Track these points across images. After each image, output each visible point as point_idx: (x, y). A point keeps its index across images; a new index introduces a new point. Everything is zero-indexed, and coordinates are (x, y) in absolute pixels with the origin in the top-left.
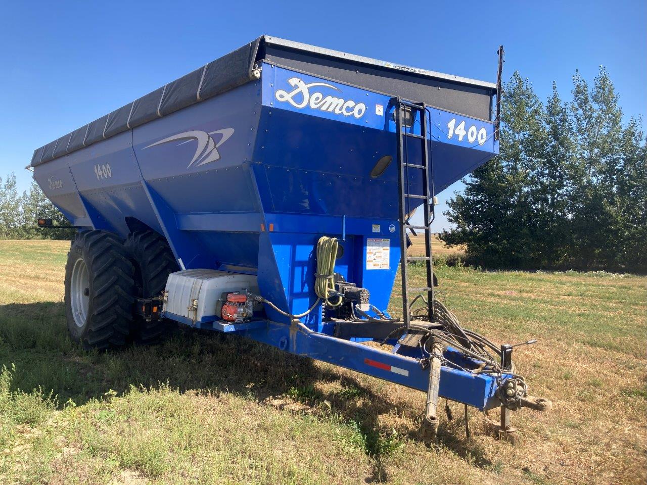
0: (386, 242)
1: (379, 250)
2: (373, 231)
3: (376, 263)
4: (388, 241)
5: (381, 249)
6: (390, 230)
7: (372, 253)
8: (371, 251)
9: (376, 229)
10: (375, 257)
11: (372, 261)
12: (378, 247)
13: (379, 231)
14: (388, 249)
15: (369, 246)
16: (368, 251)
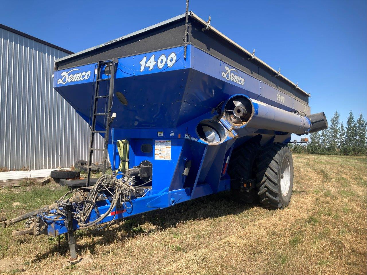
0: (168, 142)
1: (163, 148)
2: (158, 136)
3: (161, 156)
4: (170, 142)
5: (165, 147)
6: (170, 135)
7: (158, 149)
8: (158, 148)
9: (160, 134)
10: (160, 152)
11: (158, 154)
12: (162, 146)
13: (162, 136)
14: (170, 147)
15: (157, 145)
16: (156, 148)
